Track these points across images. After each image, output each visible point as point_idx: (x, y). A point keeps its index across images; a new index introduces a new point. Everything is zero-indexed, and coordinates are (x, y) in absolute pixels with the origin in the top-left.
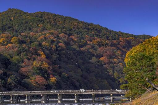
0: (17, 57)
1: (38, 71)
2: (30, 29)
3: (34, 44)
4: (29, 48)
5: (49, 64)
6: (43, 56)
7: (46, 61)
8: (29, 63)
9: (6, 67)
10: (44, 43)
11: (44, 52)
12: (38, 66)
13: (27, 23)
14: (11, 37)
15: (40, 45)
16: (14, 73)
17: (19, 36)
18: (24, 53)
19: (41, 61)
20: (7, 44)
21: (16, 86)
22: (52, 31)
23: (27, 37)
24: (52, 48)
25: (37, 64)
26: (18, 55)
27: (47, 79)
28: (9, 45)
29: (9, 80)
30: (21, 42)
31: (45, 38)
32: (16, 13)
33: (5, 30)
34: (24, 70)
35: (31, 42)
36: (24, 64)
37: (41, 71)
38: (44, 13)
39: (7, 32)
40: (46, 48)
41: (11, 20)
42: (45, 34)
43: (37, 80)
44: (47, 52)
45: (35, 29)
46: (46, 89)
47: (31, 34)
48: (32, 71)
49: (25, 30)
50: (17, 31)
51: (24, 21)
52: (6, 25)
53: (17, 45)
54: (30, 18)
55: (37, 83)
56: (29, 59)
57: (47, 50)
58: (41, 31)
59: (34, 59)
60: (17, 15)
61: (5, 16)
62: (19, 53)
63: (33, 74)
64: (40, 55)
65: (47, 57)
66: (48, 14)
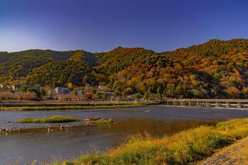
0: (217, 74)
1: (233, 84)
2: (226, 53)
3: (230, 64)
4: (226, 67)
5: (242, 78)
6: (237, 73)
7: (239, 77)
8: (227, 78)
9: (210, 82)
10: (237, 63)
11: (238, 70)
12: (233, 80)
13: (224, 48)
14: (213, 60)
15: (235, 64)
16: (215, 85)
17: (218, 59)
18: (223, 72)
19: (236, 77)
20: (210, 66)
21: (217, 95)
22: (244, 53)
23: (224, 59)
24: (244, 66)
25: (232, 78)
26: (218, 73)
27: (241, 89)
28: (211, 66)
29: (212, 90)
30: (220, 63)
31: (239, 59)
32: (216, 42)
33: (208, 55)
34: (222, 83)
35: (227, 63)
36: (222, 79)
37: (236, 84)
38: (237, 40)
39: (209, 57)
40: (239, 67)
41: (211, 48)
42: (239, 56)
43: (233, 90)
44: (240, 69)
45: (230, 53)
46: (240, 98)
47: (227, 57)
48: (229, 84)
49: (223, 54)
50: (216, 56)
51: (221, 48)
52: (209, 52)
53: (217, 66)
54: (226, 45)
55: (233, 92)
56: (226, 76)
57: (241, 68)
58: (235, 54)
59: (230, 75)
60: (216, 44)
61: (207, 45)
62: (219, 71)
63: (230, 86)
64: (234, 72)
65: (240, 73)
66: (240, 40)
